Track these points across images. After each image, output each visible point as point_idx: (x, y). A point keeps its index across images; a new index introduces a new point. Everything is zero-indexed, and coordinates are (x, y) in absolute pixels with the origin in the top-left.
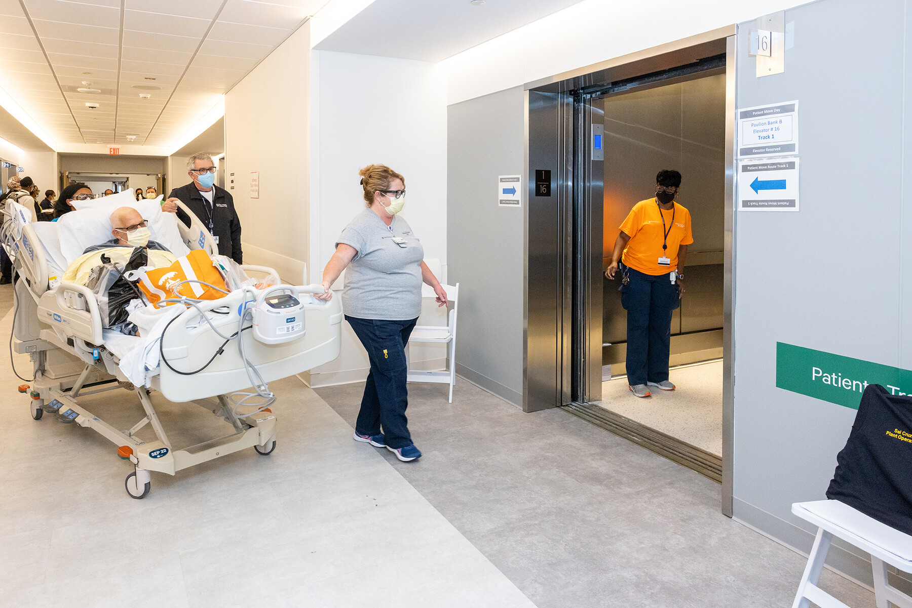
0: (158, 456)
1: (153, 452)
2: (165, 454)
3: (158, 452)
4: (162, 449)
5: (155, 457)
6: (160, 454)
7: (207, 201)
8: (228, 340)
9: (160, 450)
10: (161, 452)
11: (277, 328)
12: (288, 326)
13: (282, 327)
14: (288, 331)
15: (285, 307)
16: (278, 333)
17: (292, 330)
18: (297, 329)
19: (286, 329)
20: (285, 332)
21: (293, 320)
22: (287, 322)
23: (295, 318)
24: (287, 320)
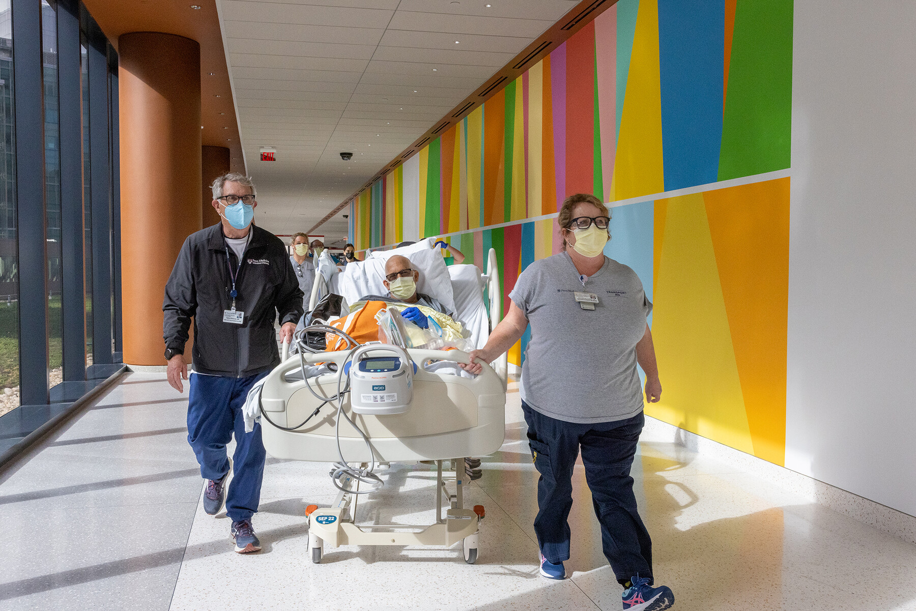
0: (324, 522)
1: (321, 516)
2: (331, 522)
3: (326, 518)
4: (331, 516)
5: (321, 522)
6: (327, 520)
7: (233, 255)
8: (326, 402)
9: (328, 516)
10: (328, 519)
11: (362, 395)
12: (375, 395)
13: (367, 395)
14: (376, 401)
15: (376, 371)
16: (363, 401)
17: (382, 401)
18: (390, 401)
19: (372, 397)
20: (372, 401)
21: (381, 388)
22: (373, 390)
23: (384, 386)
24: (373, 386)
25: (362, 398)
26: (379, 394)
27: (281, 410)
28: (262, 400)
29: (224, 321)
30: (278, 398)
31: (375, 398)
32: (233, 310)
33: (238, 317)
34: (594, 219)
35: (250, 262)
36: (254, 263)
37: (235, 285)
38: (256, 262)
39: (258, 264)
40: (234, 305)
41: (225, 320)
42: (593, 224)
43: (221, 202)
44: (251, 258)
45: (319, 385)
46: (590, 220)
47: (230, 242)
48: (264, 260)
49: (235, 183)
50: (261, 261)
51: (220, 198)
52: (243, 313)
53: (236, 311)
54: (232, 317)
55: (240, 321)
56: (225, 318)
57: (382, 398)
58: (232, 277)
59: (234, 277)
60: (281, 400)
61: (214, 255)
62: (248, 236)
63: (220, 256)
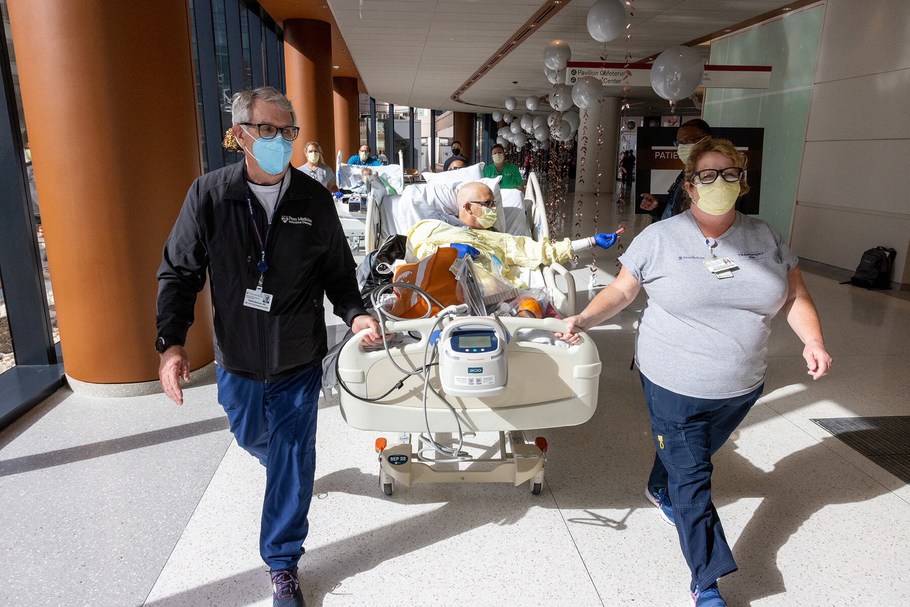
0: (396, 463)
1: (394, 456)
2: (403, 463)
3: (398, 458)
4: (403, 456)
5: (393, 463)
6: (399, 461)
7: (259, 207)
8: (410, 376)
9: (399, 456)
10: (400, 459)
11: (456, 377)
12: (471, 378)
13: (462, 377)
14: (472, 384)
15: (471, 351)
16: (457, 383)
17: (478, 384)
18: (487, 383)
19: (467, 380)
20: (467, 384)
21: (479, 370)
22: (469, 372)
23: (482, 368)
24: (469, 369)
25: (456, 380)
26: (475, 377)
27: (360, 381)
28: (340, 370)
29: (245, 304)
30: (357, 369)
31: (471, 381)
32: (259, 291)
33: (264, 301)
34: (721, 171)
35: (285, 220)
36: (290, 222)
37: (265, 253)
38: (293, 221)
39: (297, 223)
40: (261, 283)
41: (247, 302)
42: (719, 178)
43: (247, 130)
44: (287, 214)
45: (405, 356)
46: (716, 172)
47: (257, 189)
48: (305, 219)
49: (273, 105)
50: (301, 219)
51: (246, 124)
52: (272, 296)
53: (263, 292)
54: (255, 300)
55: (267, 308)
56: (246, 300)
57: (478, 380)
58: (261, 242)
59: (264, 243)
60: (360, 371)
61: (232, 207)
62: (281, 182)
63: (240, 210)
